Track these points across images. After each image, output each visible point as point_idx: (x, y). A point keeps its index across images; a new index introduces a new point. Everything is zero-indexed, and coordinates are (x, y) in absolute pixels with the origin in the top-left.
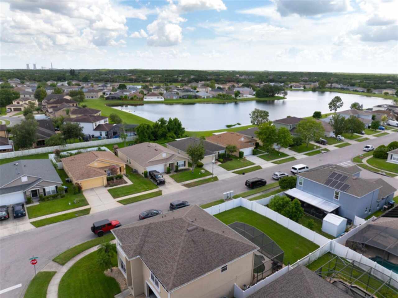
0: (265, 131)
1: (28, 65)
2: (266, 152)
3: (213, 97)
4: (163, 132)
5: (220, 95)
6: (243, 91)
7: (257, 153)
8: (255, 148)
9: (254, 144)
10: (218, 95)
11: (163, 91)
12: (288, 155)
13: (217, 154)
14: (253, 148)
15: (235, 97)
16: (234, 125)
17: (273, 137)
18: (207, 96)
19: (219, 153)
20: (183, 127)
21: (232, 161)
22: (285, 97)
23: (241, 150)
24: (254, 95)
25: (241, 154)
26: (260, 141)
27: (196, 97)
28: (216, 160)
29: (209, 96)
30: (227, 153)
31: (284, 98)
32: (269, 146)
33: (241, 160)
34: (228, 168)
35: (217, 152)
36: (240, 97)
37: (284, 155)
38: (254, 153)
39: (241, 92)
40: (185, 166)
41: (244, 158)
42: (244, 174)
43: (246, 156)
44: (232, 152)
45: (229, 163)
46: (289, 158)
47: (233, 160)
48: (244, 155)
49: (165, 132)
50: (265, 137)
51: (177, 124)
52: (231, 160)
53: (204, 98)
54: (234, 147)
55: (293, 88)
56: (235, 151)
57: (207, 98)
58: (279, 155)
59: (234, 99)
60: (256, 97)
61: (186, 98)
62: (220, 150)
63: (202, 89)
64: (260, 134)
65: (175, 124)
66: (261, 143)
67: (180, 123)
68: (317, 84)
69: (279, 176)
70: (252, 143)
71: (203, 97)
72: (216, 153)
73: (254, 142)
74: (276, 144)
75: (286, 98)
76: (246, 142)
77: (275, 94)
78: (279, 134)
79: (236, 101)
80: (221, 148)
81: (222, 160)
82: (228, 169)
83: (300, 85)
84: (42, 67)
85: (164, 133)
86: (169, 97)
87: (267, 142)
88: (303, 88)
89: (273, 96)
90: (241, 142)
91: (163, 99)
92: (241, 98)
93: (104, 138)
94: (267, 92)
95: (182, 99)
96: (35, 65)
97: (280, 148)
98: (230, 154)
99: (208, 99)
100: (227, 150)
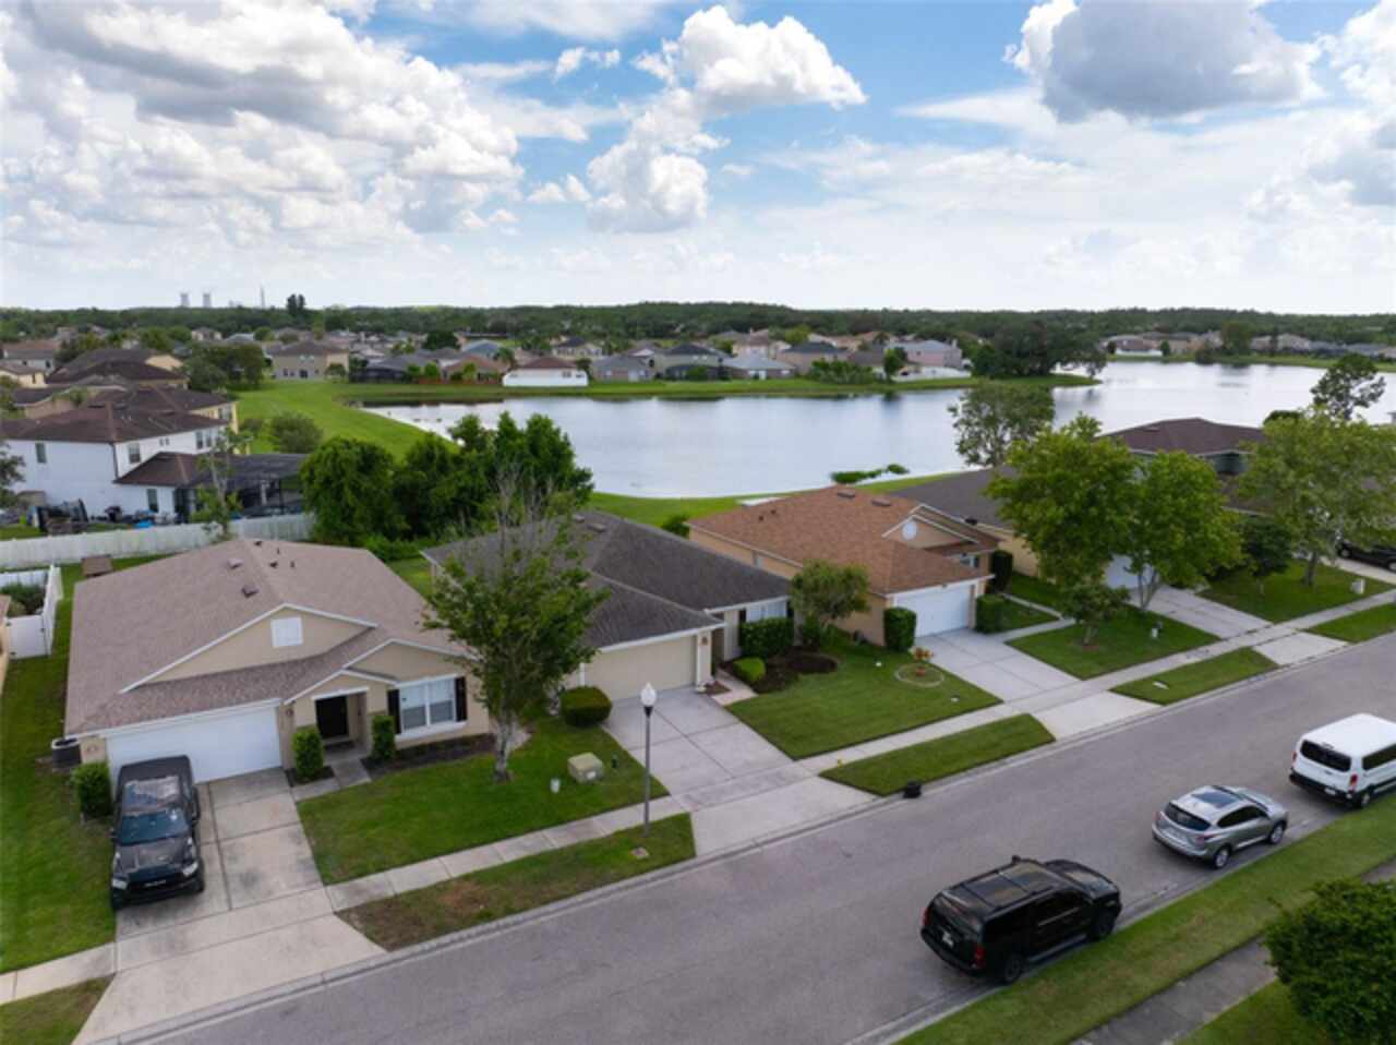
0: (1059, 478)
1: (184, 297)
2: (1068, 613)
3: (796, 374)
4: (462, 490)
5: (824, 366)
6: (919, 353)
7: (1004, 620)
8: (991, 588)
9: (985, 563)
10: (816, 364)
11: (597, 354)
12: (1212, 639)
13: (730, 624)
14: (978, 585)
15: (884, 375)
16: (873, 475)
17: (1111, 515)
18: (768, 371)
19: (742, 614)
20: (579, 463)
21: (832, 675)
22: (1098, 377)
23: (900, 600)
24: (966, 367)
25: (900, 627)
26: (1021, 541)
27: (723, 374)
28: (718, 664)
29: (779, 371)
30: (798, 620)
31: (1090, 382)
32: (1088, 578)
33: (901, 673)
34: (797, 739)
35: (731, 613)
36: (905, 374)
37: (1183, 636)
38: (987, 620)
39: (911, 357)
40: (462, 715)
41: (920, 653)
42: (912, 792)
43: (934, 637)
44: (838, 610)
45: (810, 695)
46: (1227, 657)
47: (842, 665)
48: (921, 630)
49: (472, 491)
50: (1056, 512)
51: (545, 452)
52: (827, 667)
53: (756, 377)
54: (850, 579)
55: (1119, 352)
56: (859, 606)
57: (768, 378)
58: (1155, 633)
59: (880, 381)
60: (974, 375)
61: (681, 379)
62: (751, 599)
63: (755, 348)
64: (1023, 494)
65: (534, 450)
66: (1026, 558)
67: (567, 444)
68: (1216, 340)
69: (1218, 834)
70: (971, 557)
71: (752, 373)
72: (720, 616)
73: (985, 553)
74: (1127, 561)
75: (1098, 382)
76: (930, 549)
77: (1052, 366)
78: (1154, 496)
79: (887, 387)
80: (763, 586)
81: (757, 668)
82: (795, 741)
83: (1145, 342)
84: (231, 303)
85: (465, 495)
86: (609, 373)
87: (1075, 544)
88: (1159, 353)
89: (1044, 373)
90: (900, 546)
91: (583, 382)
92: (912, 377)
93: (165, 523)
94: (1020, 355)
95: (663, 382)
96: (207, 297)
97: (1153, 587)
98: (826, 622)
99: (775, 383)
100: (798, 601)
